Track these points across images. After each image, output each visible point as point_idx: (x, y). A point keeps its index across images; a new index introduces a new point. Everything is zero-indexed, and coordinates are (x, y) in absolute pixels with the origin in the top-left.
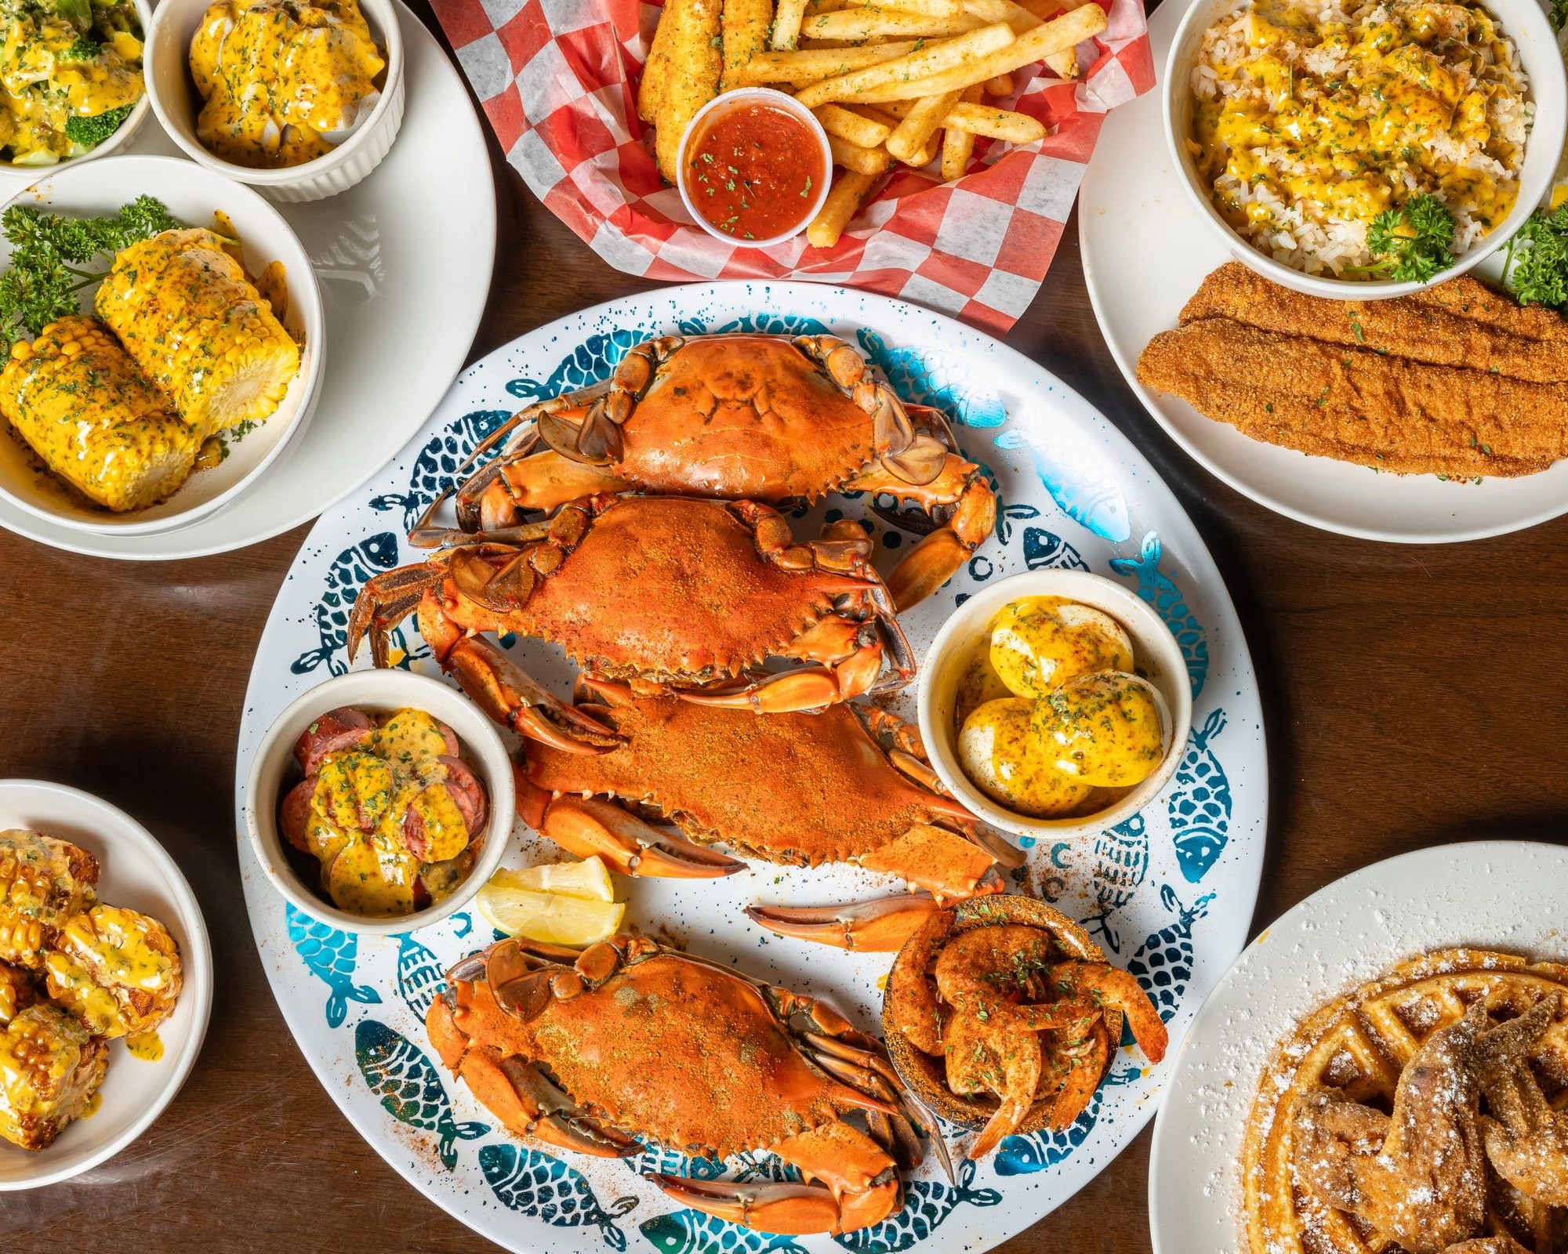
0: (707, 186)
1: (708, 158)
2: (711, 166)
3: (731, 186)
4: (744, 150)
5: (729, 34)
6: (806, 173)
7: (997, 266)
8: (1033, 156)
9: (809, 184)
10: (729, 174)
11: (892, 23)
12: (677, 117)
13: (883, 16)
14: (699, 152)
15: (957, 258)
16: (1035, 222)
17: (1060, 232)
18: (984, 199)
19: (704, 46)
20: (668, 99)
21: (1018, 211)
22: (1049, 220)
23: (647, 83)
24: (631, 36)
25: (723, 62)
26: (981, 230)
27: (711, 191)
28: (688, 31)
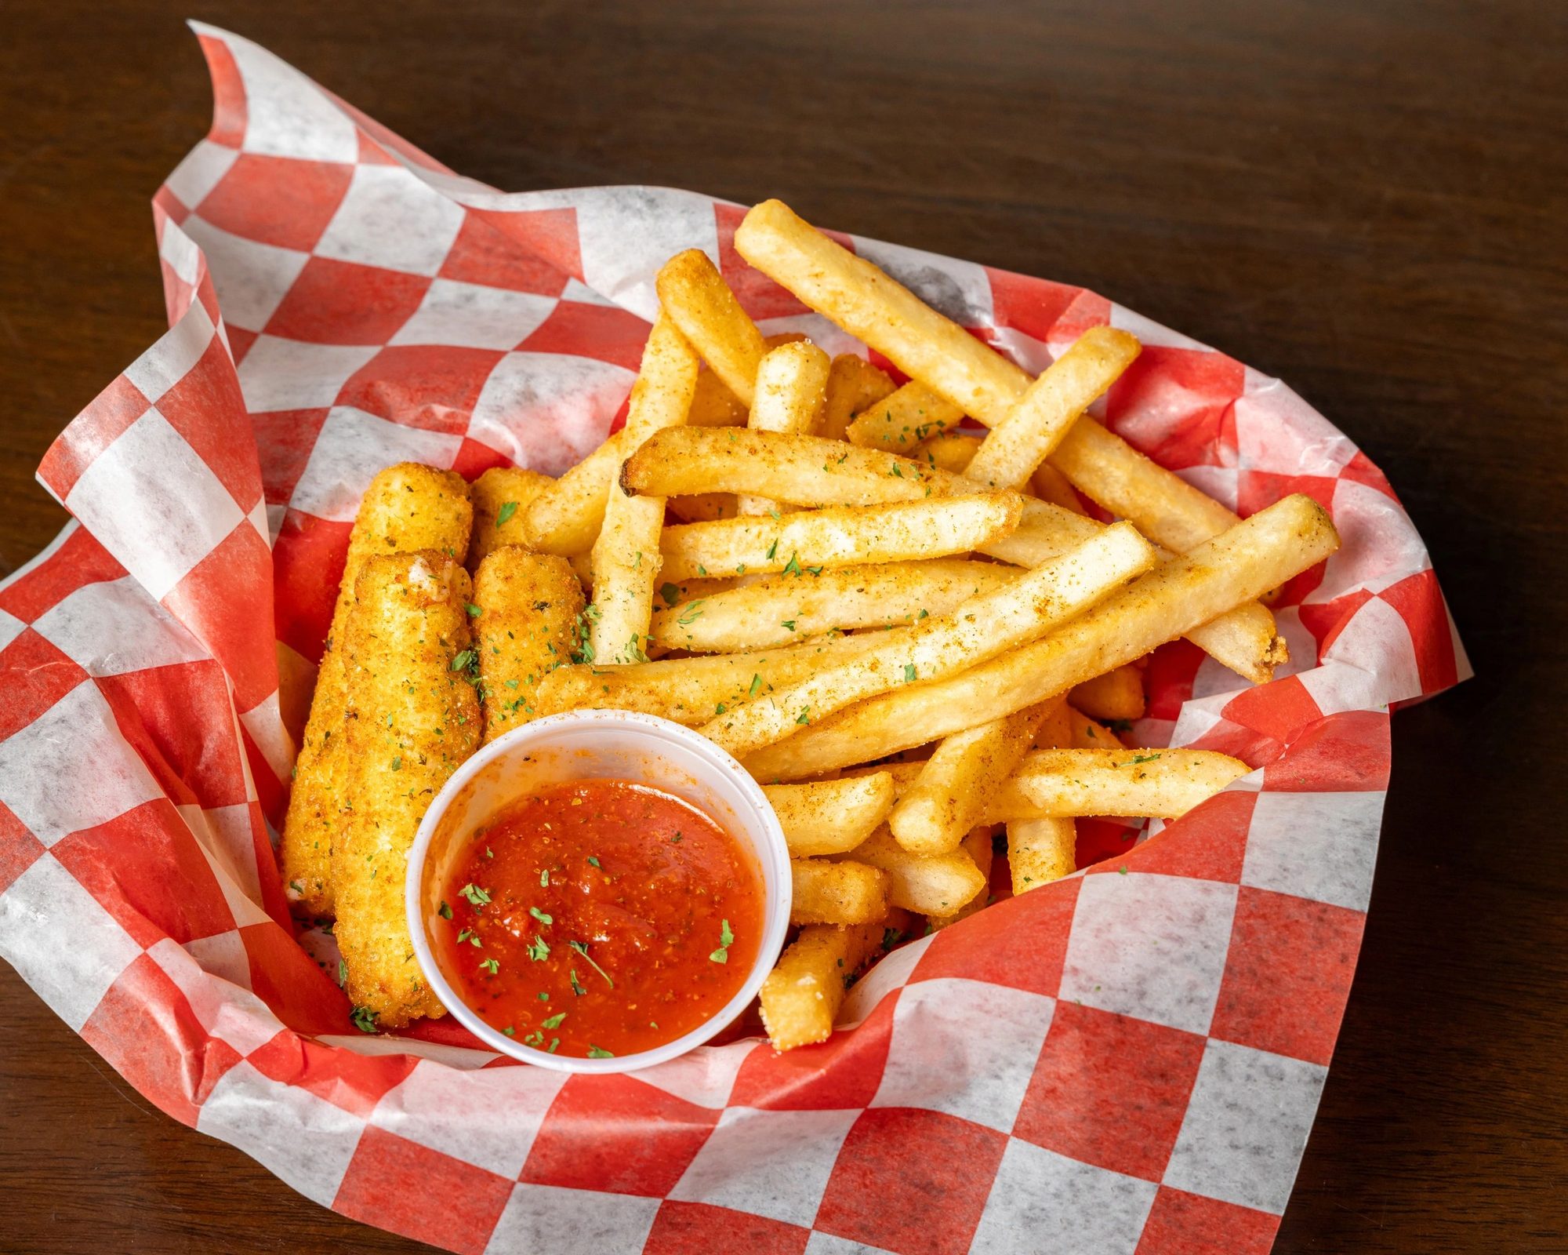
0: (480, 955)
1: (477, 896)
2: (484, 910)
3: (542, 950)
4: (563, 872)
5: (493, 637)
6: (716, 916)
7: (1218, 1032)
8: (1253, 796)
9: (727, 936)
10: (533, 924)
11: (851, 593)
12: (383, 841)
13: (829, 582)
14: (457, 882)
15: (1119, 1019)
16: (1294, 913)
17: (1358, 931)
18: (1161, 879)
19: (439, 670)
20: (360, 807)
21: (1248, 894)
22: (1325, 908)
23: (300, 813)
24: (261, 698)
25: (483, 705)
26: (1166, 945)
27: (492, 965)
28: (398, 635)
